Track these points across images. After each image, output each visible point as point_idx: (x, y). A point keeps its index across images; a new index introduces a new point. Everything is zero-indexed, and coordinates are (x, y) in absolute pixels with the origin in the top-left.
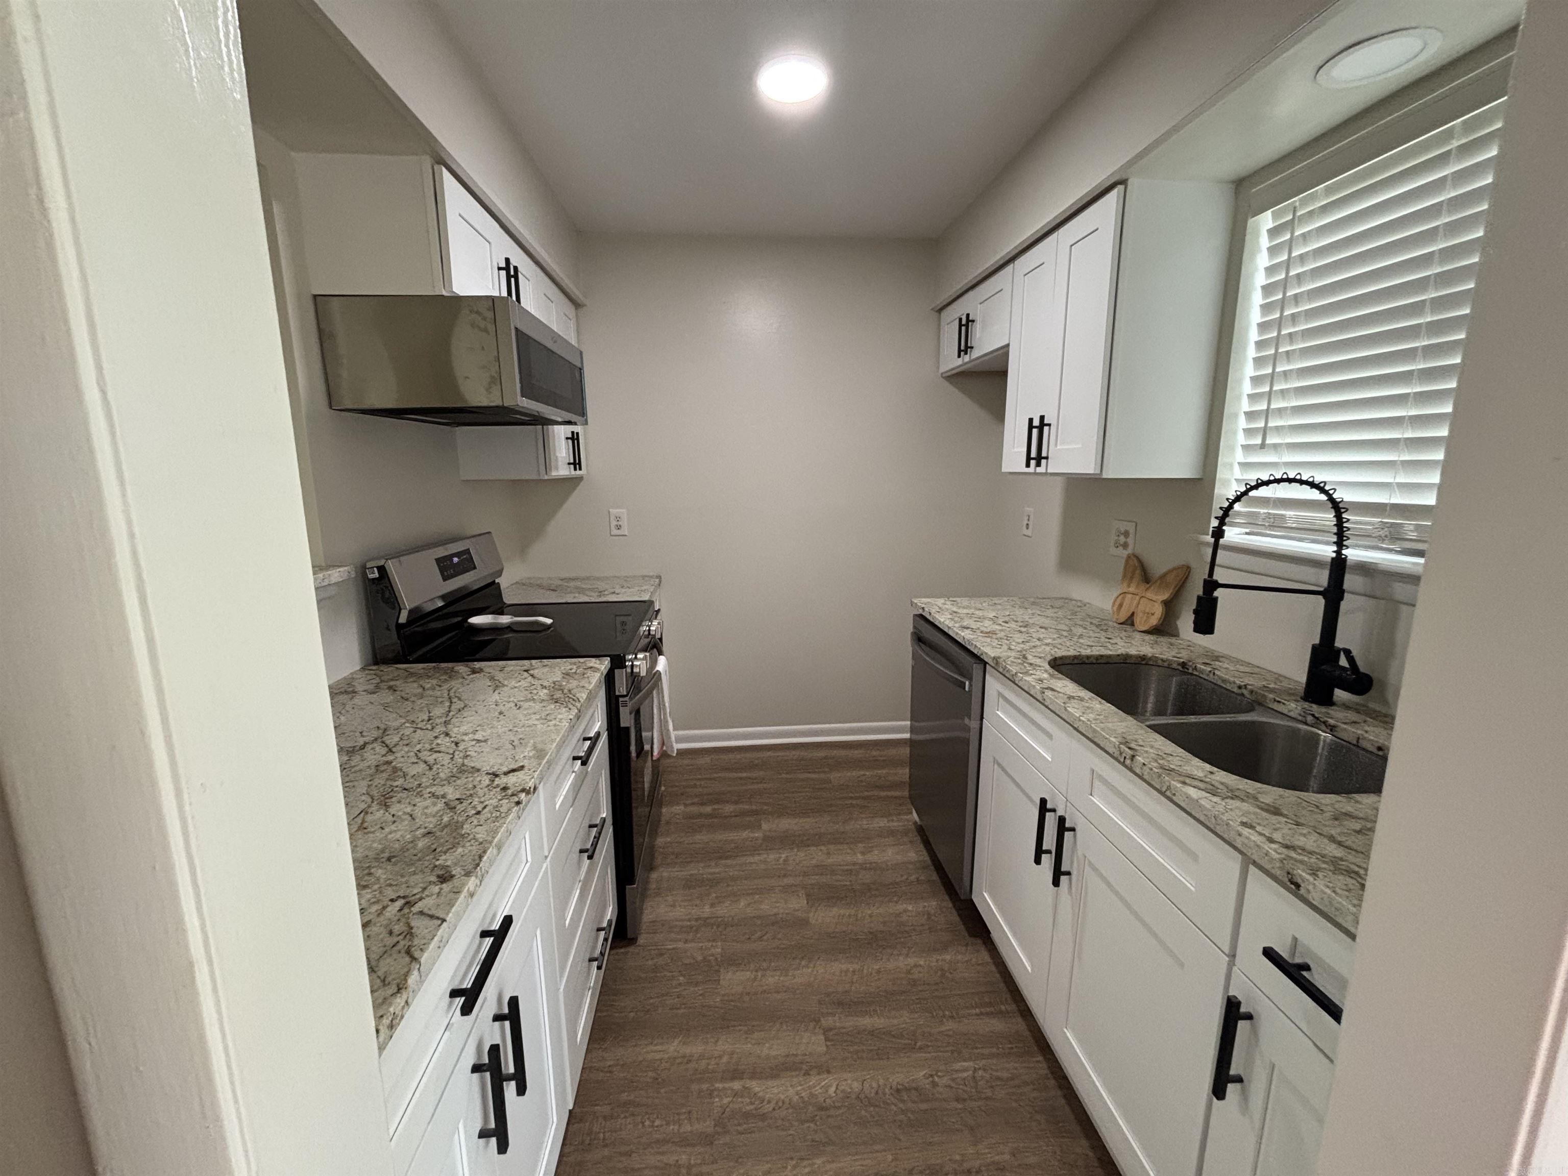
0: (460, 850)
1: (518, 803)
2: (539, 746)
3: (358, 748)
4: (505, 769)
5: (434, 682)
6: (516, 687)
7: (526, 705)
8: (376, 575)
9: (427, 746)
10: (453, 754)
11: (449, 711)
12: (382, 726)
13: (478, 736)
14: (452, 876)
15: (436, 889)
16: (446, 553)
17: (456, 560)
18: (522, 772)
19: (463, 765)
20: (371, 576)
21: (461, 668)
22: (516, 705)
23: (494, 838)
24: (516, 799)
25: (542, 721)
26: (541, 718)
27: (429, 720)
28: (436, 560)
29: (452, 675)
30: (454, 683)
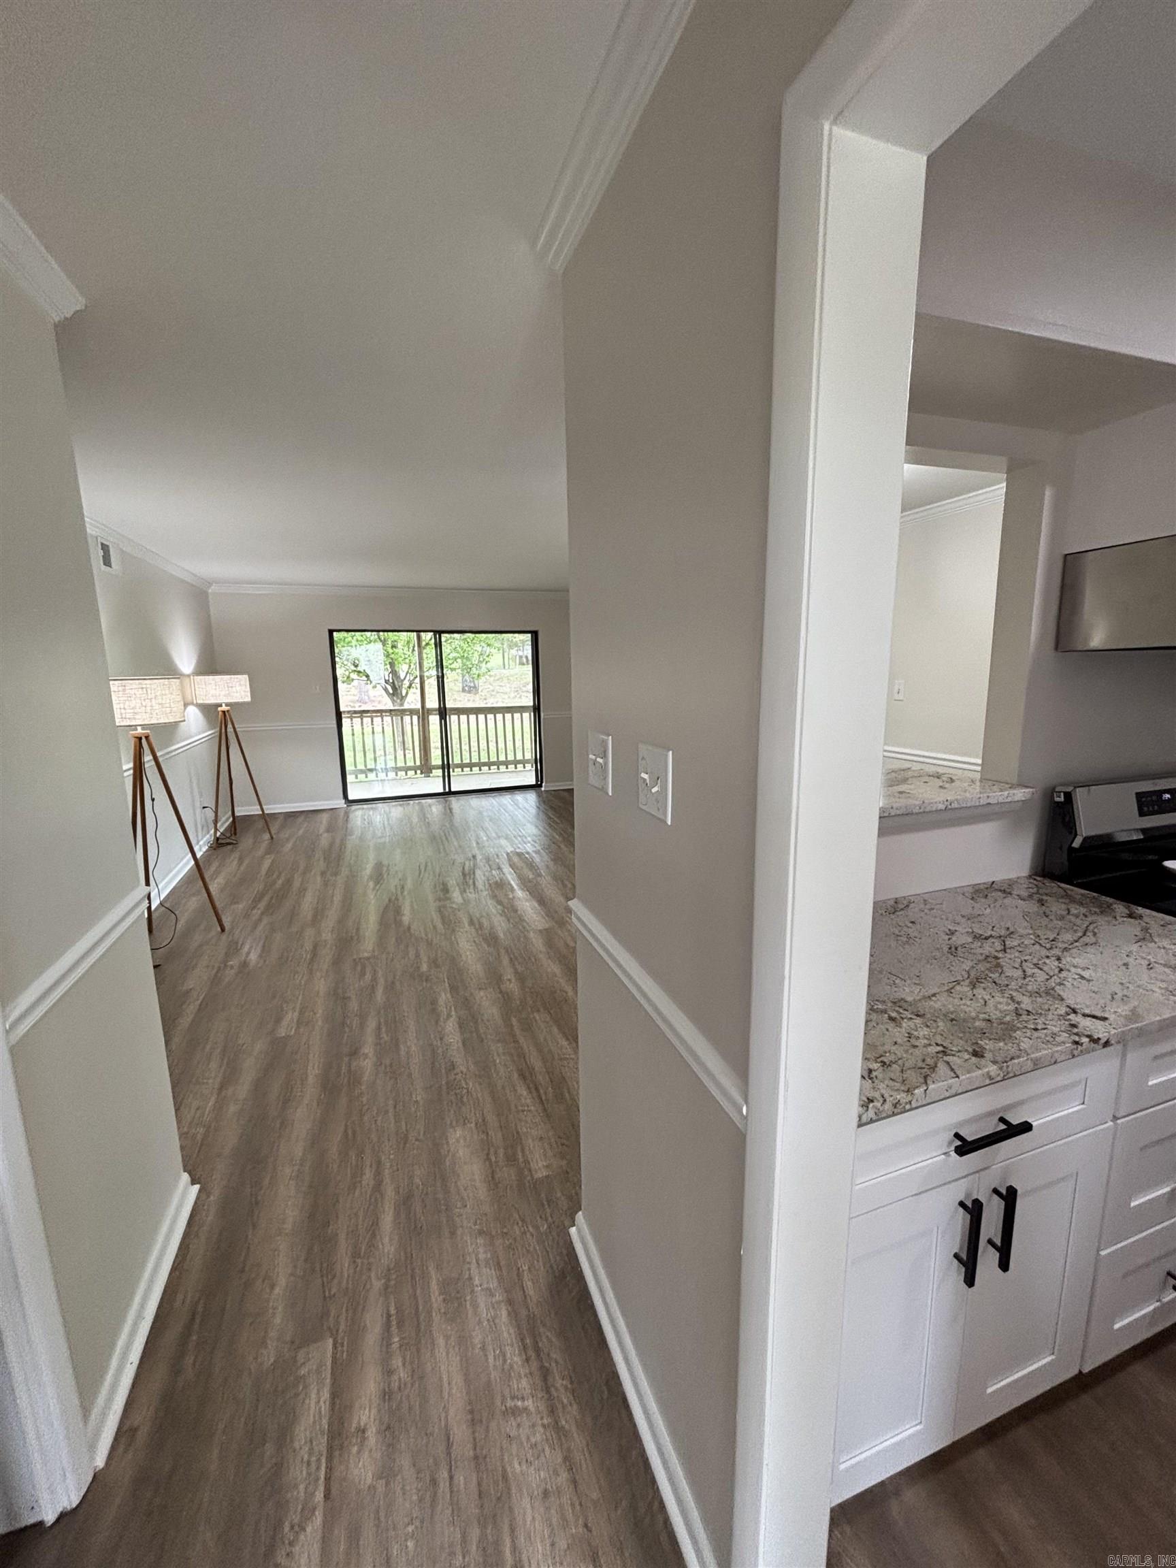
0: (1001, 1044)
1: (1076, 1043)
2: (1140, 1011)
3: (983, 937)
4: (1087, 1011)
5: (1083, 910)
6: (1164, 948)
7: (1160, 969)
8: (1062, 799)
9: (1035, 961)
10: (1051, 977)
11: (1076, 941)
12: (1012, 929)
13: (1086, 974)
14: (983, 1056)
15: (967, 1056)
16: (1157, 788)
17: (1167, 796)
18: (1102, 1022)
19: (1053, 989)
20: (1057, 799)
21: (1120, 908)
22: (1149, 965)
23: (1033, 1053)
24: (1077, 1039)
25: (1163, 991)
26: (1166, 989)
27: (1053, 940)
28: (1137, 794)
29: (1105, 910)
30: (1102, 920)
